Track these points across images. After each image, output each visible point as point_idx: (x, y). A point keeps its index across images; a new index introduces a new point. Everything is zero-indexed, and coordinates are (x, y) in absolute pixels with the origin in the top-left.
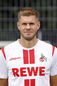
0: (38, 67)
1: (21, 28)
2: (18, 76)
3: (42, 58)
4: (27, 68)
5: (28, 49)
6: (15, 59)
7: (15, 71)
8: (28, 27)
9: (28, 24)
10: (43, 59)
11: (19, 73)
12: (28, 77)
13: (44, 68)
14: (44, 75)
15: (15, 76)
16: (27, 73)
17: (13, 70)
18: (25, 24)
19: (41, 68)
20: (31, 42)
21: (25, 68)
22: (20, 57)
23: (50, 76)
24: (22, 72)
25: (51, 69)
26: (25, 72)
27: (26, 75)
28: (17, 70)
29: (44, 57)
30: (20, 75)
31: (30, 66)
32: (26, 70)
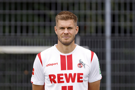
0: (76, 74)
1: (59, 32)
2: (55, 82)
3: (80, 64)
4: (65, 74)
5: (66, 55)
6: (52, 65)
7: (52, 77)
8: (66, 31)
9: (66, 29)
10: (82, 65)
11: (56, 80)
12: (66, 84)
13: (82, 74)
14: (82, 81)
15: (52, 83)
16: (64, 80)
17: (50, 76)
18: (63, 28)
19: (79, 74)
20: (69, 47)
21: (62, 75)
22: (57, 63)
23: (88, 83)
24: (59, 78)
25: (89, 75)
26: (62, 78)
27: (63, 82)
28: (54, 76)
29: (83, 63)
30: (57, 82)
31: (68, 72)
32: (64, 77)
